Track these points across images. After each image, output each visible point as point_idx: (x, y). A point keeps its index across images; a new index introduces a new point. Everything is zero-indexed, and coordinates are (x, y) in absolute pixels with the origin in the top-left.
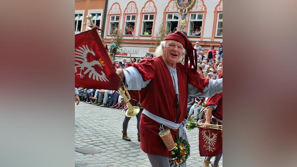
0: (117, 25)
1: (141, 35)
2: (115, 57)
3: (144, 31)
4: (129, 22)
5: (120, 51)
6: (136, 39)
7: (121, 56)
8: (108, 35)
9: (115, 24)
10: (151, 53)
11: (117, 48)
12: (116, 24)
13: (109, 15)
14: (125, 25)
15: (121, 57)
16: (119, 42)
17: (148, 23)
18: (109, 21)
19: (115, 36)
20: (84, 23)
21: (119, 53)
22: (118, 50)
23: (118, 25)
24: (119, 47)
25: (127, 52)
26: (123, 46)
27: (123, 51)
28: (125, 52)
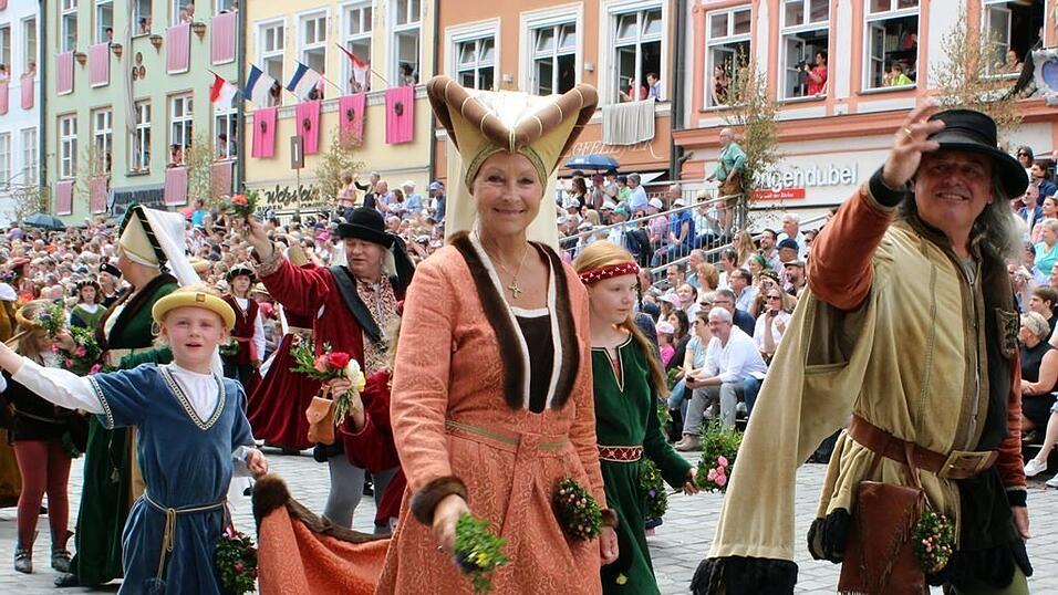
0: (743, 56)
1: (864, 90)
2: (750, 214)
3: (878, 67)
4: (799, 35)
5: (770, 181)
6: (840, 116)
7: (777, 204)
8: (705, 108)
9: (732, 54)
11: (754, 165)
12: (739, 51)
13: (701, 12)
14: (782, 50)
15: (774, 208)
16: (760, 137)
17: (891, 26)
18: (702, 41)
19: (735, 108)
20: (587, 66)
21: (765, 193)
22: (756, 173)
23: (747, 51)
24: (761, 162)
25: (802, 184)
26: (781, 153)
27: (785, 179)
28: (795, 184)
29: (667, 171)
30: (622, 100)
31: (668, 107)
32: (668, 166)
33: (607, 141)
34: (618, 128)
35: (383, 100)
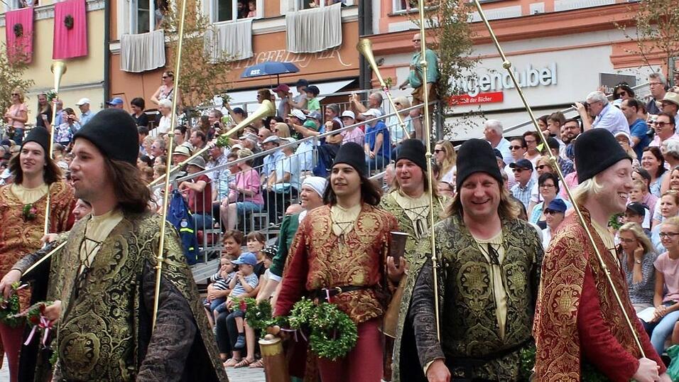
2: (448, 122)
5: (466, 85)
6: (537, 15)
7: (475, 109)
8: (395, 11)
10: (625, 72)
11: (450, 71)
15: (472, 114)
21: (461, 98)
22: (452, 80)
24: (456, 67)
25: (500, 87)
26: (477, 56)
27: (481, 82)
28: (493, 88)
29: (356, 79)
30: (307, 6)
31: (355, 12)
32: (357, 73)
33: (292, 48)
34: (302, 35)
35: (52, 14)
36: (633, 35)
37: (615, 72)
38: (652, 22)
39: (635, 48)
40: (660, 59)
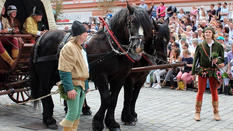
5: (61, 18)
6: (77, 4)
7: (63, 23)
10: (95, 17)
15: (62, 24)
16: (59, 8)
21: (60, 21)
22: (58, 16)
24: (59, 14)
26: (63, 12)
27: (64, 17)
28: (67, 19)
36: (97, 9)
37: (93, 17)
38: (101, 7)
39: (97, 12)
40: (102, 14)
